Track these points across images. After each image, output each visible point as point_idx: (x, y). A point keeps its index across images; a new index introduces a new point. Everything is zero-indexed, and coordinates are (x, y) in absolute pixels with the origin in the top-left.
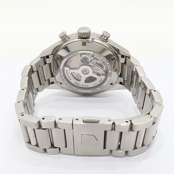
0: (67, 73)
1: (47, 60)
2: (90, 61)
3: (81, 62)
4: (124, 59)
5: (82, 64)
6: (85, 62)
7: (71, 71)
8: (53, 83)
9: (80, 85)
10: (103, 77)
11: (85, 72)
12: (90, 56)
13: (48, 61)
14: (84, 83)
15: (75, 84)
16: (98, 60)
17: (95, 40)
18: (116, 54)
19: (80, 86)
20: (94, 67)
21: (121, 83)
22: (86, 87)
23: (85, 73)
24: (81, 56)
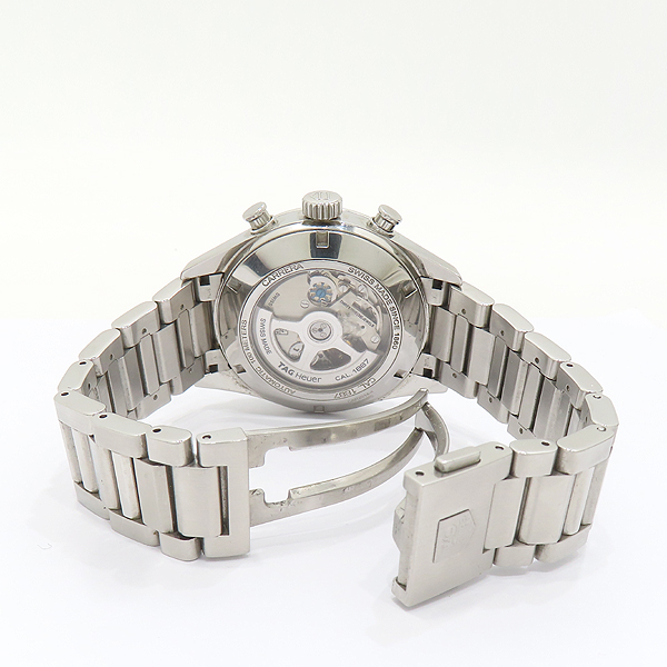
0: (262, 332)
1: (202, 290)
2: (337, 299)
3: (307, 301)
4: (440, 294)
5: (312, 305)
6: (320, 299)
7: (277, 324)
8: (214, 369)
9: (295, 374)
10: (370, 357)
11: (319, 333)
12: (336, 280)
13: (206, 293)
14: (309, 369)
15: (280, 369)
16: (362, 295)
17: (356, 231)
18: (417, 277)
19: (293, 377)
20: (348, 315)
21: (427, 373)
22: (311, 383)
23: (317, 335)
24: (309, 281)
